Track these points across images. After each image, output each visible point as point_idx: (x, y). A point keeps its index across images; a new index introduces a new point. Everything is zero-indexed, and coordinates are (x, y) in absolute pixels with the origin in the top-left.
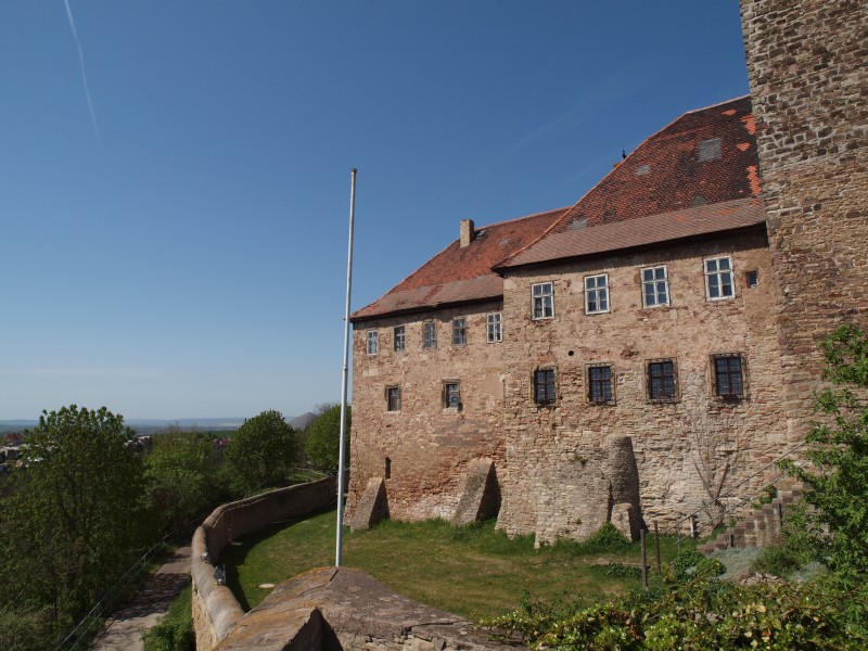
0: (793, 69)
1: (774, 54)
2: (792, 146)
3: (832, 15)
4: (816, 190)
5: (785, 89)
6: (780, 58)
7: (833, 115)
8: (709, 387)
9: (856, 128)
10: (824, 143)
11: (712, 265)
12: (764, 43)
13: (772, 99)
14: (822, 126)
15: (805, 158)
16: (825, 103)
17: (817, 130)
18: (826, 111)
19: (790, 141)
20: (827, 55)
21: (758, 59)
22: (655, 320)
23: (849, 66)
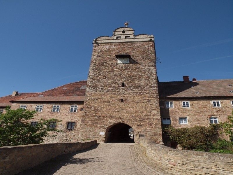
0: (98, 78)
1: (95, 75)
2: (94, 89)
3: (109, 72)
4: (97, 97)
5: (96, 80)
6: (96, 76)
7: (105, 86)
8: (65, 127)
9: (109, 88)
10: (101, 90)
11: (72, 106)
12: (93, 73)
13: (92, 82)
14: (102, 87)
15: (96, 91)
16: (104, 84)
17: (101, 88)
18: (103, 85)
19: (94, 88)
20: (106, 77)
21: (91, 75)
22: (54, 114)
23: (110, 79)
